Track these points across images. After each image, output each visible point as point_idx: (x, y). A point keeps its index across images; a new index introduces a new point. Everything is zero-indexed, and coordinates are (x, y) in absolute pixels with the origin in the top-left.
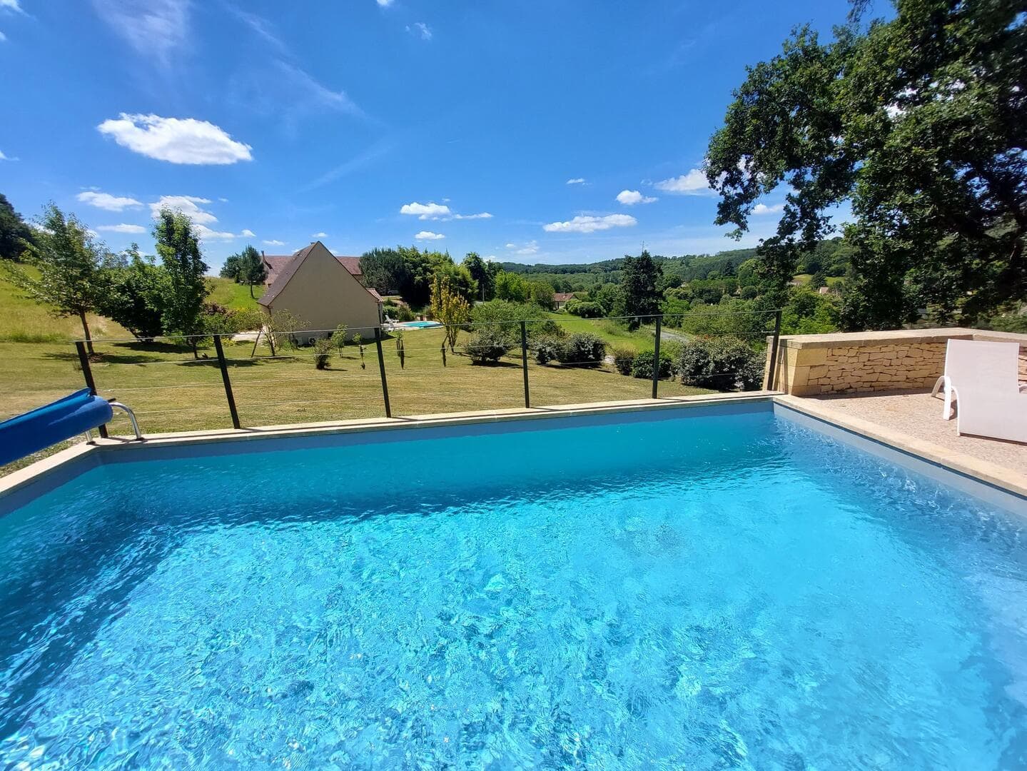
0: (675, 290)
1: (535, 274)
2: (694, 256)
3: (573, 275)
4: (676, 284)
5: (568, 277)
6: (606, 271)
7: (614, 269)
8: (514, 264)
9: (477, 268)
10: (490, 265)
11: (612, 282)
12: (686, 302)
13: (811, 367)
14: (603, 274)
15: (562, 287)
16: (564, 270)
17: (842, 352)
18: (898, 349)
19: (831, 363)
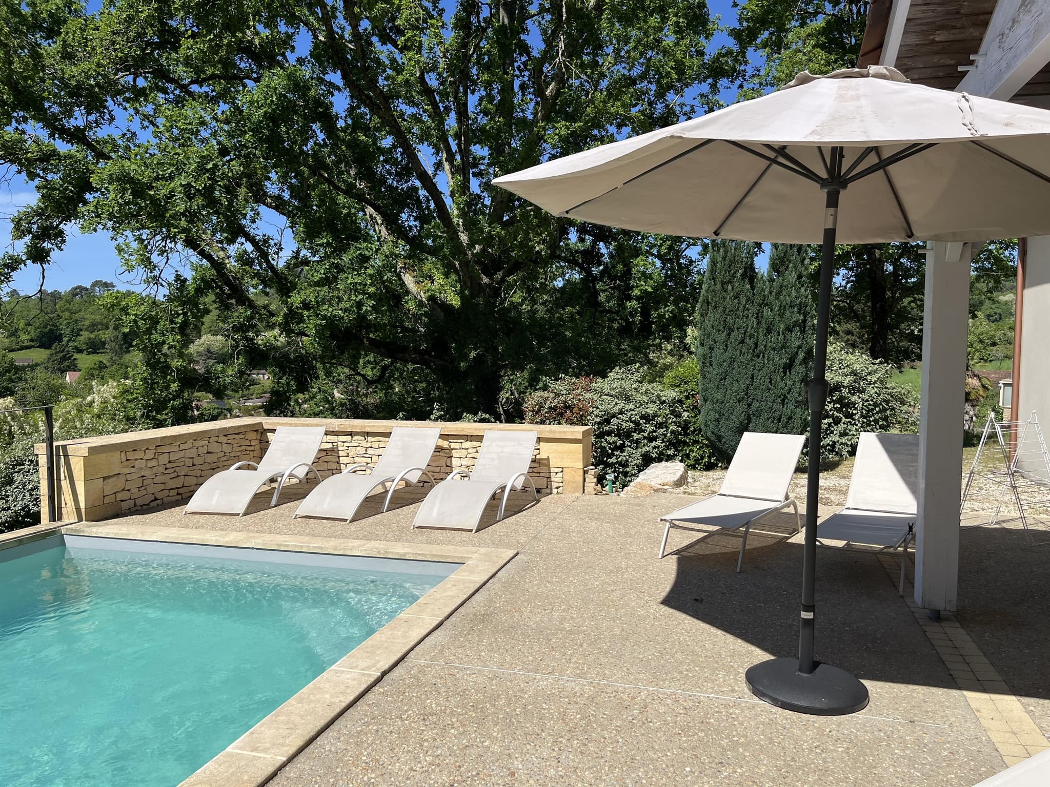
13: (104, 478)
17: (139, 455)
18: (197, 444)
19: (127, 471)
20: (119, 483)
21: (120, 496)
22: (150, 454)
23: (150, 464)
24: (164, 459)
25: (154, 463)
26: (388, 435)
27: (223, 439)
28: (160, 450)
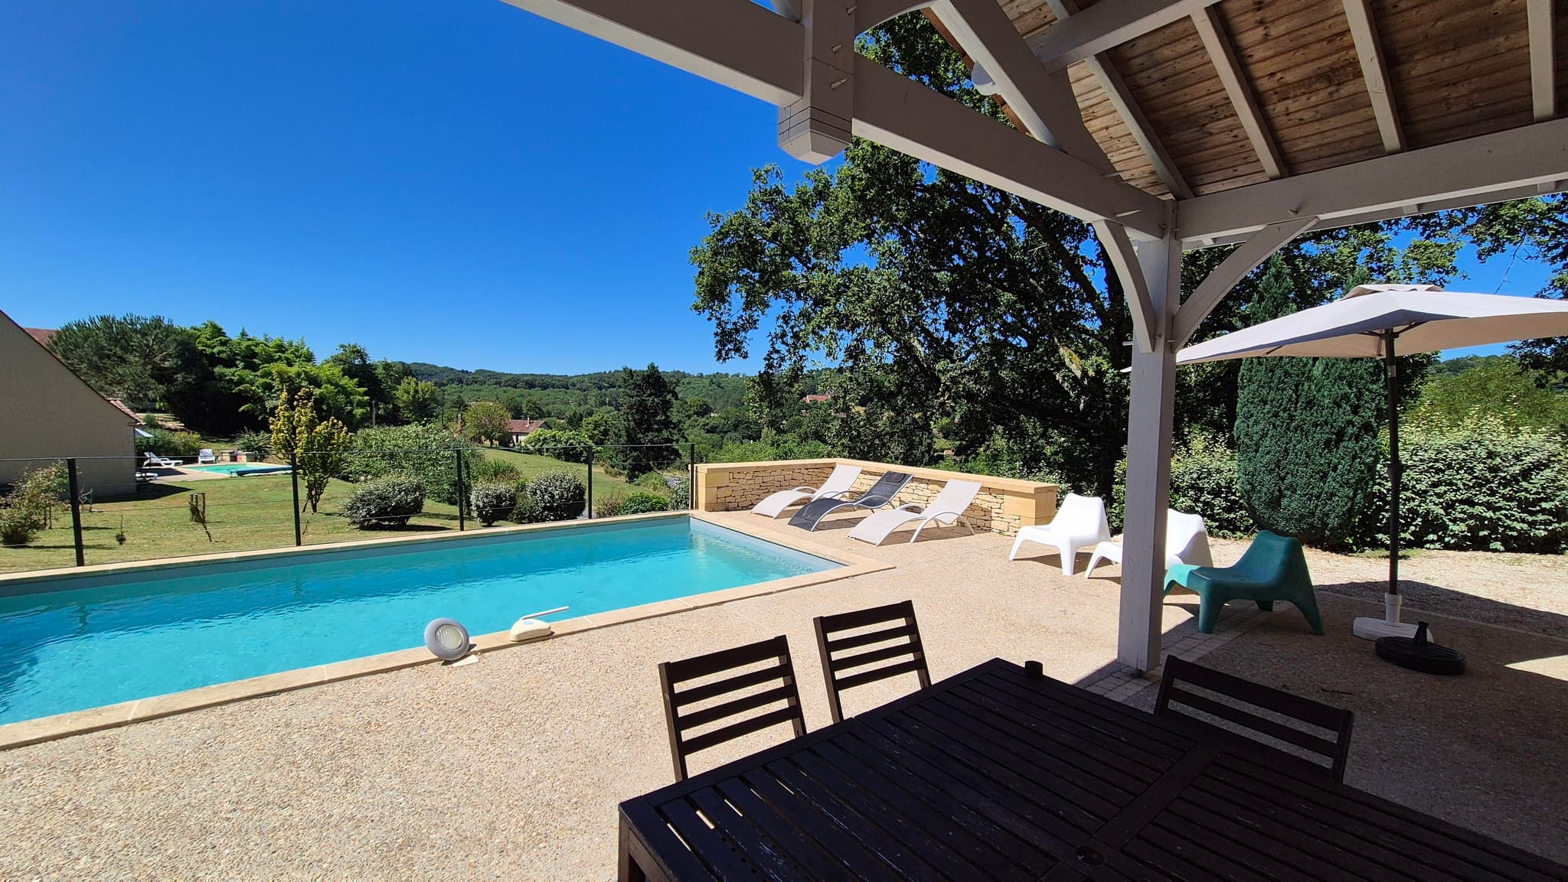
0: (702, 420)
1: (476, 386)
2: (727, 375)
3: (546, 392)
4: (704, 411)
5: (536, 394)
6: (600, 388)
7: (612, 386)
8: (435, 367)
9: (359, 369)
10: (387, 366)
11: (610, 404)
12: (716, 437)
13: (718, 488)
14: (595, 392)
15: (525, 411)
16: (531, 383)
17: (741, 476)
18: (783, 473)
19: (734, 485)
20: (728, 492)
21: (728, 500)
22: (749, 477)
23: (749, 482)
24: (759, 480)
25: (752, 482)
26: (942, 484)
27: (803, 471)
28: (756, 474)
